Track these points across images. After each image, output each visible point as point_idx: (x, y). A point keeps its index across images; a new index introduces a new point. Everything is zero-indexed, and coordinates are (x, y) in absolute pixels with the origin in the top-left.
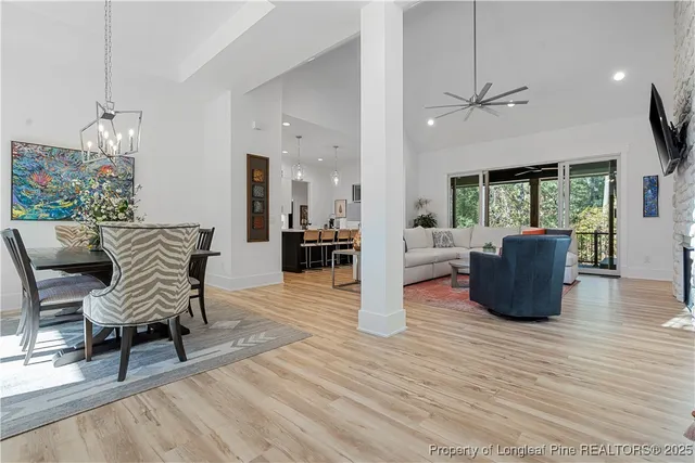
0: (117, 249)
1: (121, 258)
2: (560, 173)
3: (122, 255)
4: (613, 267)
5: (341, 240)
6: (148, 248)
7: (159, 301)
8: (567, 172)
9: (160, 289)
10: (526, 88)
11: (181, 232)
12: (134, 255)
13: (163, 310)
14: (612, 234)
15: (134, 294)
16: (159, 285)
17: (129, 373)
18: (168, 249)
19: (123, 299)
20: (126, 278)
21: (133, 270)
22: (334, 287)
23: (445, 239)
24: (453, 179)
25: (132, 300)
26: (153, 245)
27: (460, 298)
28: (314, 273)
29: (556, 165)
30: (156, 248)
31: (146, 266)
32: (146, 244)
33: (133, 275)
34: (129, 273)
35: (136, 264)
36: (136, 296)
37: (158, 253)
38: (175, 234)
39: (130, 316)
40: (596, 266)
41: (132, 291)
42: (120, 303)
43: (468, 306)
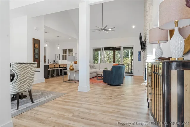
0: (17, 70)
1: (18, 73)
2: (121, 49)
3: (19, 72)
4: (132, 73)
5: (61, 67)
6: (26, 69)
7: (28, 85)
8: (123, 49)
9: (28, 82)
10: (115, 28)
11: (34, 65)
12: (22, 72)
13: (29, 88)
14: (132, 65)
15: (21, 83)
16: (28, 80)
17: (19, 107)
18: (31, 70)
19: (18, 85)
20: (19, 79)
21: (22, 76)
22: (64, 82)
23: (93, 67)
24: (94, 49)
25: (21, 85)
26: (28, 68)
27: (101, 82)
28: (53, 78)
29: (120, 47)
30: (28, 69)
31: (25, 75)
32: (26, 68)
33: (21, 78)
34: (20, 77)
35: (23, 74)
36: (22, 84)
37: (29, 71)
38: (33, 65)
39: (20, 90)
40: (128, 73)
41: (21, 82)
42: (17, 86)
43: (103, 84)
